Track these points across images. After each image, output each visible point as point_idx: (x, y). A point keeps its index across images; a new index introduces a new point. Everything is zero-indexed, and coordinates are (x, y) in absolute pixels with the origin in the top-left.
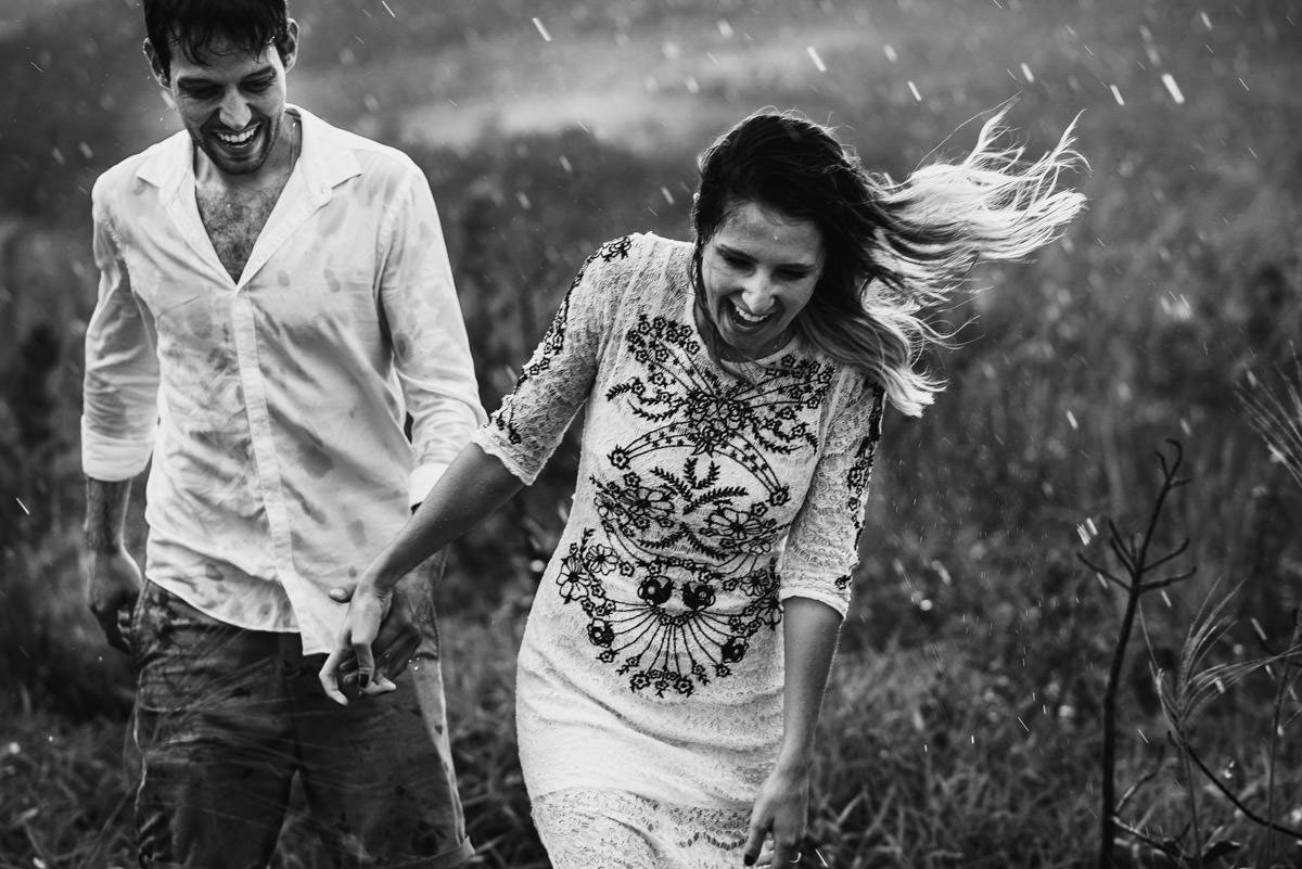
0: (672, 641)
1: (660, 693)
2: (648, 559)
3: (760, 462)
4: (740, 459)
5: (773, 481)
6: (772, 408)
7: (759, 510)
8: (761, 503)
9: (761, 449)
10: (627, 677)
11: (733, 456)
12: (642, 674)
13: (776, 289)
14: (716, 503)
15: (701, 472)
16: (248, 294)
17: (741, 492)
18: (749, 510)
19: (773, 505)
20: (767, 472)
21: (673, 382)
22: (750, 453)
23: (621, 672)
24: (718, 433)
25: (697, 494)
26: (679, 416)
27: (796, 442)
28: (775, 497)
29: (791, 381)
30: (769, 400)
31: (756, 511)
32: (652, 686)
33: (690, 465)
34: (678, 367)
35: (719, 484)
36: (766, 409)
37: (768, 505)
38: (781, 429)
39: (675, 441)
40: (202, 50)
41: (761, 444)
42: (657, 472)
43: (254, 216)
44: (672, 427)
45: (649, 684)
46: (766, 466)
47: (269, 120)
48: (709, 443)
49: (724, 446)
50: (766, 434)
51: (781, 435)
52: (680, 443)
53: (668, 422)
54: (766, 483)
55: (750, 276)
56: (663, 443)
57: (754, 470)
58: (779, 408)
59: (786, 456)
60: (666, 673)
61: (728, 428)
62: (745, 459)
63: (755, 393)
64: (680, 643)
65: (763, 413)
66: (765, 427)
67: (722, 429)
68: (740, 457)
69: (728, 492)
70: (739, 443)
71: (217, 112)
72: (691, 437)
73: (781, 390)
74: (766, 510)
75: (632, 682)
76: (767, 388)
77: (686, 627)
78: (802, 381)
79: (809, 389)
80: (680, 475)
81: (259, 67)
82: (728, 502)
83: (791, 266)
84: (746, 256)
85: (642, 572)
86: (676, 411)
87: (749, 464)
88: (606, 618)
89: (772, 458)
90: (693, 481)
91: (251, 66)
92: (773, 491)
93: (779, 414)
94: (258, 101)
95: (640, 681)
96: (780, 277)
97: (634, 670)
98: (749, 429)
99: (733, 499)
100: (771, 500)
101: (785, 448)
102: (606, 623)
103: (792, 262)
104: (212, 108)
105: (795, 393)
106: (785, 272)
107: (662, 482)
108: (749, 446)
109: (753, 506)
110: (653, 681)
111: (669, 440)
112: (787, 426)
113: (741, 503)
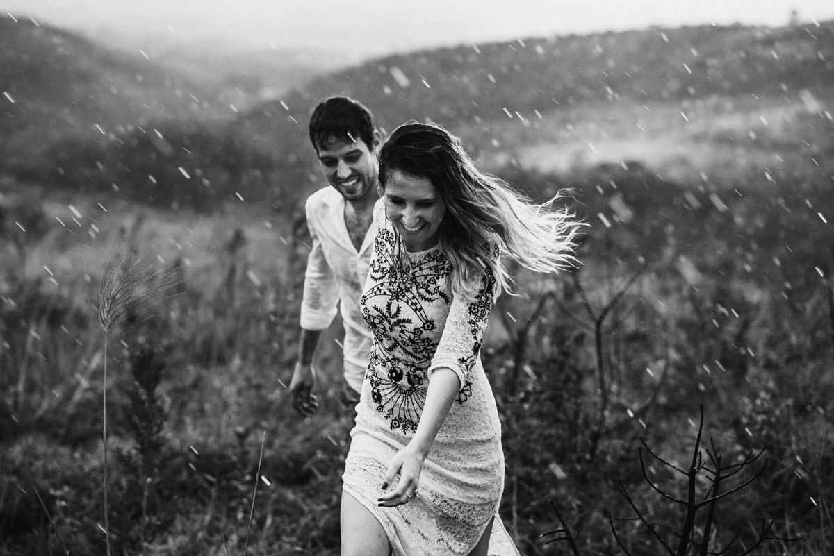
0: (406, 403)
1: (404, 432)
2: (390, 357)
3: (418, 306)
4: (410, 304)
5: (424, 317)
6: (426, 278)
7: (418, 332)
8: (418, 328)
9: (420, 299)
10: (389, 421)
11: (407, 302)
12: (395, 420)
13: (418, 213)
14: (400, 327)
15: (393, 309)
16: (364, 259)
17: (409, 322)
18: (412, 331)
19: (425, 329)
20: (422, 312)
21: (385, 261)
22: (414, 301)
23: (386, 418)
24: (402, 290)
25: (393, 321)
26: (386, 279)
27: (436, 296)
28: (426, 326)
29: (435, 263)
30: (424, 274)
31: (417, 332)
32: (401, 427)
33: (389, 305)
34: (387, 254)
35: (401, 317)
36: (423, 278)
37: (422, 329)
38: (429, 289)
39: (382, 291)
40: (325, 143)
41: (419, 296)
42: (375, 308)
43: (366, 224)
44: (382, 285)
45: (399, 426)
46: (421, 308)
47: (363, 175)
48: (397, 294)
49: (404, 297)
50: (422, 291)
51: (429, 292)
52: (385, 293)
53: (381, 282)
54: (420, 317)
55: (404, 208)
56: (378, 293)
57: (415, 310)
58: (429, 277)
59: (430, 303)
60: (406, 420)
61: (406, 287)
62: (412, 304)
63: (417, 269)
64: (410, 404)
65: (422, 280)
66: (422, 287)
67: (404, 287)
68: (410, 303)
69: (404, 321)
70: (410, 295)
71: (336, 172)
72: (390, 291)
73: (430, 268)
74: (422, 332)
75: (391, 424)
76: (423, 267)
77: (412, 396)
78: (441, 264)
79: (443, 268)
80: (385, 310)
81: (352, 150)
82: (404, 326)
83: (422, 200)
84: (399, 198)
85: (389, 364)
86: (384, 277)
87: (414, 307)
88: (377, 388)
89: (425, 304)
90: (390, 313)
91: (347, 149)
92: (424, 322)
93: (429, 281)
94: (355, 166)
95: (395, 424)
96: (419, 206)
97: (392, 417)
98: (414, 288)
99: (406, 325)
100: (424, 327)
101: (430, 299)
102: (378, 390)
103: (423, 198)
104: (334, 171)
105: (437, 269)
106: (421, 204)
107: (378, 313)
108: (414, 297)
109: (415, 329)
110: (401, 424)
111: (380, 292)
112: (432, 287)
113: (410, 327)
